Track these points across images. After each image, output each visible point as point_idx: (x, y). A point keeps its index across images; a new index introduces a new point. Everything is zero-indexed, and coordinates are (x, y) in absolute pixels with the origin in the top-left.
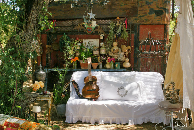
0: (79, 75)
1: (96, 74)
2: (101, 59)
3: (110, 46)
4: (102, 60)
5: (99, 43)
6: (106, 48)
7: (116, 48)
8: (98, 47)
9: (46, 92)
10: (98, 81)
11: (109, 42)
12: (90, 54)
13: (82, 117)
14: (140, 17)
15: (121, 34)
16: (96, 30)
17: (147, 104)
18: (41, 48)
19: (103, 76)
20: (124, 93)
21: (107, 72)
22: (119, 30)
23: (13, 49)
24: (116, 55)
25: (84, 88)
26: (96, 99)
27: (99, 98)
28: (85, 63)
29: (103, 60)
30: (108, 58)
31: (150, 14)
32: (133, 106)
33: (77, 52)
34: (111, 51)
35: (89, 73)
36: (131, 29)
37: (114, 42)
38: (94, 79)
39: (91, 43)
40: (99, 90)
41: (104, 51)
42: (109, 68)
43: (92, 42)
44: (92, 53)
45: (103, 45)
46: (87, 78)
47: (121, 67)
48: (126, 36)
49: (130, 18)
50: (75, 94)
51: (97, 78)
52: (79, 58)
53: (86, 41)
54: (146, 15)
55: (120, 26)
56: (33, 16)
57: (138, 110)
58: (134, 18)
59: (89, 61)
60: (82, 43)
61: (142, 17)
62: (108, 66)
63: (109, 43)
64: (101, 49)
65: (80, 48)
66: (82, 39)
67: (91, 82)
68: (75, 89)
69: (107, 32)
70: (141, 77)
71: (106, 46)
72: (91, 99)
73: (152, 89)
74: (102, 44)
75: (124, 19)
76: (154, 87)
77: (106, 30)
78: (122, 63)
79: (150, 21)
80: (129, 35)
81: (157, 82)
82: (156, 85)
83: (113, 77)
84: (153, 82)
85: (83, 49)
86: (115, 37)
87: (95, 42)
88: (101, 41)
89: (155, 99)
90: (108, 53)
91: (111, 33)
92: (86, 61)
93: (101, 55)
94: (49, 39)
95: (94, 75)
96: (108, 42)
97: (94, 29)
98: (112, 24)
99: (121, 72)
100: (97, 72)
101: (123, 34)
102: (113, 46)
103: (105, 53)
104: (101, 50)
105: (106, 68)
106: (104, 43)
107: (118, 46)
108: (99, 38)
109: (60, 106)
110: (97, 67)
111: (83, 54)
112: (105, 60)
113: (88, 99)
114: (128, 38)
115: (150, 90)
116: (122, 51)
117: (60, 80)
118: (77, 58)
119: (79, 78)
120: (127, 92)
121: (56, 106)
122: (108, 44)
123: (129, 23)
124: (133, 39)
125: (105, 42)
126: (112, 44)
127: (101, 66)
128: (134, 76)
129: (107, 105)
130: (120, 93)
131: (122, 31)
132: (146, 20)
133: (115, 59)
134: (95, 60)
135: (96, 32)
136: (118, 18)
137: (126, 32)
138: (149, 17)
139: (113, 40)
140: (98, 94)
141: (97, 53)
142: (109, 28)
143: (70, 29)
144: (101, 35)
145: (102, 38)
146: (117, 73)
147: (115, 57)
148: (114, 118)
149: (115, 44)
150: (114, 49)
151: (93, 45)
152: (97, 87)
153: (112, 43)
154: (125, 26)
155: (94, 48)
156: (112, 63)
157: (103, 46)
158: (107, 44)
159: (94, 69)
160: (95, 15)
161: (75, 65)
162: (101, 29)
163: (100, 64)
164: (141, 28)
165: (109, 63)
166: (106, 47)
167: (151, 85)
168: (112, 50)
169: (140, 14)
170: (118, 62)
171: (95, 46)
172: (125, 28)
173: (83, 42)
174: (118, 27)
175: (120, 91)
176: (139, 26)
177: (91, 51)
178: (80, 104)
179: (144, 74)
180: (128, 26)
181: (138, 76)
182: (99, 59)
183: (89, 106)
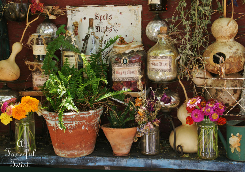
2: (150, 109)
3: (198, 40)
4: (157, 109)
5: (144, 25)
6: (176, 48)
7: (230, 47)
8: (136, 45)
11: (195, 19)
24: (227, 88)
28: (72, 128)
33: (38, 71)
34: (204, 63)
37: (216, 16)
39: (104, 24)
41: (167, 67)
42: (195, 149)
43: (109, 17)
45: (160, 33)
53: (79, 16)
60: (60, 23)
63: (193, 25)
64: (152, 53)
65: (50, 49)
71: (175, 41)
74: (155, 28)
85: (67, 53)
87: (124, 20)
88: (151, 14)
90: (188, 76)
92: (73, 120)
93: (152, 86)
96: (187, 19)
103: (169, 76)
104: (152, 60)
106: (168, 24)
107: (239, 38)
110: (134, 143)
111: (56, 83)
112: (173, 112)
122: (188, 29)
125: (174, 19)
126: (209, 26)
133: (227, 104)
141: (132, 75)
147: (228, 97)
149: (226, 27)
150: (221, 54)
151: (111, 35)
153: (207, 22)
155: (117, 50)
156: (211, 130)
157: (164, 39)
158: (182, 28)
159: (115, 156)
163: (149, 130)
165: (192, 125)
166: (176, 46)
168: (208, 58)
171: (122, 41)
173: (69, 16)
182: (142, 110)
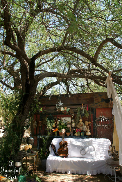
0: (56, 140)
1: (68, 140)
2: (72, 130)
6: (75, 123)
7: (81, 123)
8: (70, 122)
9: (33, 152)
10: (68, 145)
11: (77, 119)
12: (65, 127)
13: (56, 169)
14: (95, 104)
15: (84, 114)
16: (69, 112)
17: (99, 161)
18: (36, 123)
19: (71, 141)
20: (84, 153)
21: (75, 138)
22: (83, 112)
23: (14, 124)
25: (59, 149)
26: (66, 157)
27: (69, 156)
28: (61, 133)
29: (73, 131)
30: (77, 129)
31: (102, 101)
32: (90, 162)
33: (58, 126)
35: (63, 139)
36: (90, 111)
38: (66, 143)
39: (66, 120)
40: (68, 150)
44: (67, 126)
46: (61, 143)
47: (85, 135)
48: (87, 115)
49: (90, 104)
50: (53, 153)
51: (68, 143)
52: (58, 129)
53: (63, 119)
54: (100, 102)
55: (84, 109)
56: (27, 105)
57: (93, 165)
58: (92, 104)
59: (63, 131)
60: (61, 120)
61: (97, 103)
62: (76, 134)
65: (59, 123)
66: (61, 117)
67: (64, 145)
68: (53, 149)
69: (76, 113)
70: (96, 142)
72: (63, 157)
73: (103, 150)
74: (73, 120)
75: (86, 105)
76: (105, 148)
77: (75, 112)
78: (85, 132)
79: (102, 106)
80: (89, 115)
81: (106, 145)
82: (106, 148)
83: (78, 142)
84: (104, 145)
85: (61, 123)
86: (81, 116)
87: (69, 119)
88: (72, 119)
89: (105, 157)
90: (77, 126)
91: (78, 113)
93: (72, 127)
94: (41, 117)
95: (66, 141)
97: (68, 111)
98: (79, 108)
99: (83, 138)
100: (68, 139)
101: (85, 115)
102: (79, 122)
103: (74, 126)
104: (72, 124)
105: (75, 136)
107: (82, 122)
108: (71, 117)
109: (43, 160)
110: (70, 135)
112: (75, 131)
113: (61, 157)
114: (89, 117)
115: (102, 150)
116: (85, 125)
117: (44, 144)
118: (57, 130)
119: (56, 142)
120: (86, 152)
121: (41, 160)
123: (89, 107)
124: (92, 118)
125: (75, 119)
126: (79, 120)
127: (72, 135)
128: (91, 141)
129: (73, 161)
130: (82, 153)
131: (85, 112)
132: (100, 105)
134: (68, 130)
135: (69, 113)
136: (82, 104)
137: (87, 113)
138: (101, 103)
139: (80, 118)
140: (67, 153)
141: (70, 126)
142: (77, 111)
143: (54, 111)
144: (72, 115)
145: (73, 117)
146: (81, 139)
147: (81, 129)
148: (78, 170)
149: (81, 120)
151: (67, 121)
152: (67, 148)
154: (87, 109)
155: (68, 123)
156: (79, 133)
157: (74, 122)
160: (63, 104)
161: (56, 134)
162: (72, 111)
163: (72, 133)
164: (97, 110)
165: (77, 132)
167: (103, 147)
168: (79, 124)
169: (95, 102)
170: (83, 132)
172: (87, 111)
174: (83, 110)
175: (81, 151)
176: (95, 109)
177: (66, 125)
178: (55, 160)
179: (98, 140)
180: (89, 109)
181: (95, 142)
183: (61, 161)
